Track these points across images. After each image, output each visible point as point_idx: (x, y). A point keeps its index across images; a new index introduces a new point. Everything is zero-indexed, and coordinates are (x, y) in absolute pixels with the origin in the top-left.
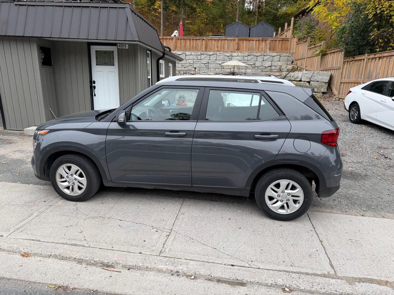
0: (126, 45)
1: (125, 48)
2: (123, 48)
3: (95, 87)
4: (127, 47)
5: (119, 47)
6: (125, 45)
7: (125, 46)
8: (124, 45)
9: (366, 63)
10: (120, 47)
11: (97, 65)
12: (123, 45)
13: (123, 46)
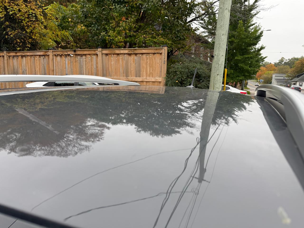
9: (7, 59)
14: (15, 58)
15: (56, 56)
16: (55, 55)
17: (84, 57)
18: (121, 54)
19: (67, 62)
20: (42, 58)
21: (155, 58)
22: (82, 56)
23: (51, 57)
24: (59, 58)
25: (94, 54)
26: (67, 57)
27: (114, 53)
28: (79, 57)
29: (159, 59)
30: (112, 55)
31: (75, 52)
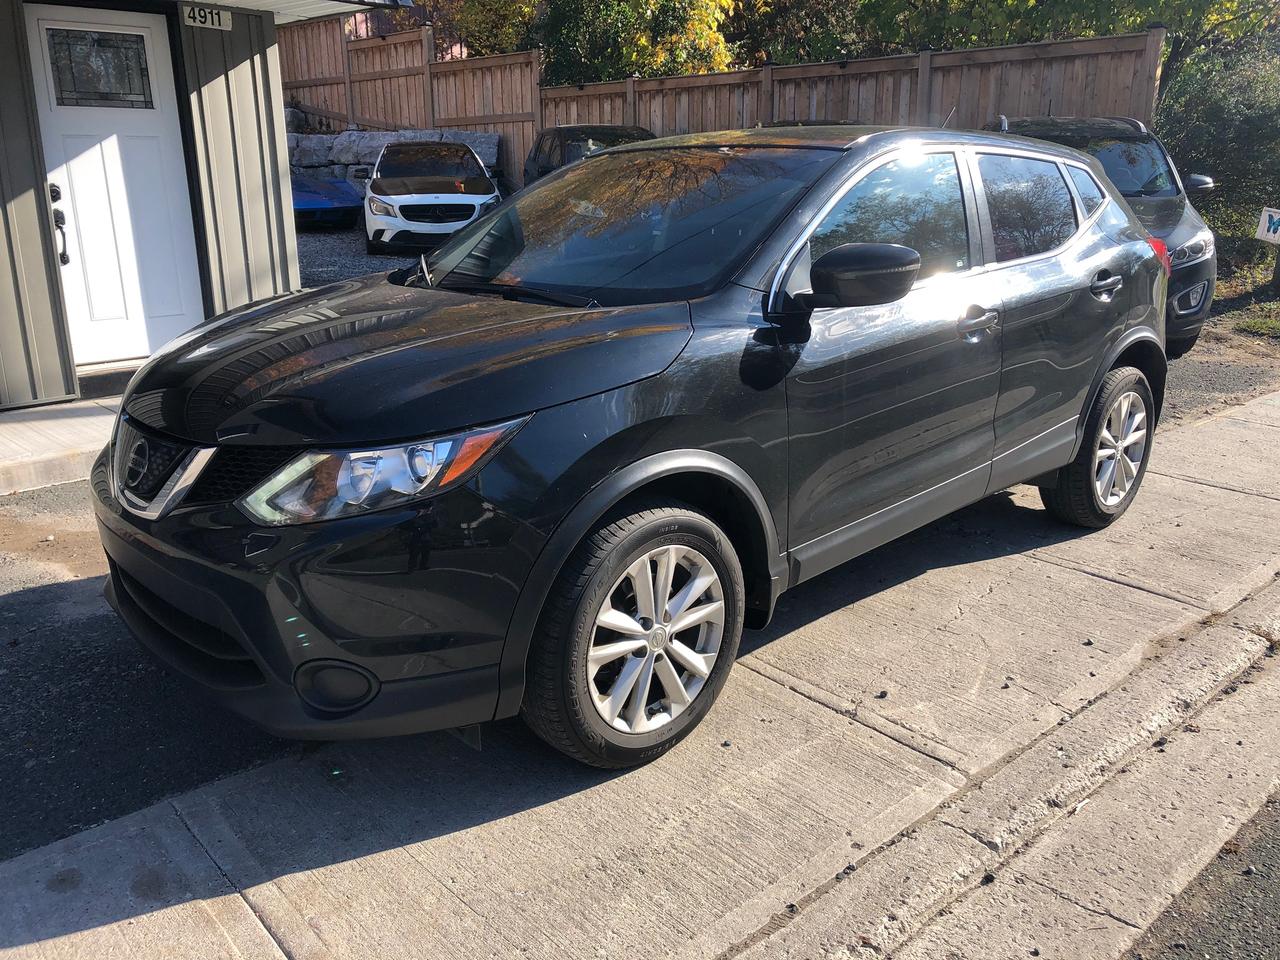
0: (221, 12)
1: (216, 27)
2: (208, 25)
3: (60, 218)
4: (227, 23)
5: (189, 22)
6: (218, 14)
7: (216, 17)
8: (211, 13)
10: (194, 18)
11: (61, 102)
12: (207, 11)
13: (209, 16)
14: (659, 99)
15: (784, 82)
16: (780, 81)
17: (871, 83)
18: (995, 63)
19: (814, 102)
20: (738, 93)
21: (1116, 70)
22: (865, 79)
23: (766, 86)
24: (790, 91)
25: (905, 72)
26: (816, 84)
27: (971, 63)
28: (853, 85)
29: (1132, 71)
30: (965, 69)
31: (844, 67)
